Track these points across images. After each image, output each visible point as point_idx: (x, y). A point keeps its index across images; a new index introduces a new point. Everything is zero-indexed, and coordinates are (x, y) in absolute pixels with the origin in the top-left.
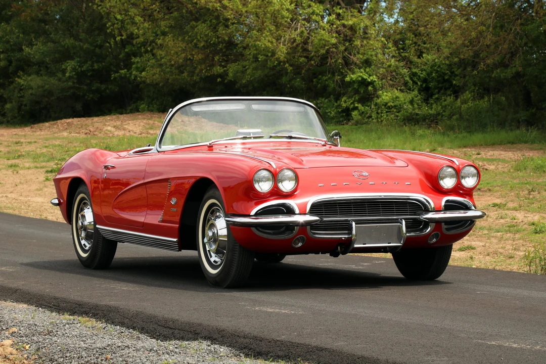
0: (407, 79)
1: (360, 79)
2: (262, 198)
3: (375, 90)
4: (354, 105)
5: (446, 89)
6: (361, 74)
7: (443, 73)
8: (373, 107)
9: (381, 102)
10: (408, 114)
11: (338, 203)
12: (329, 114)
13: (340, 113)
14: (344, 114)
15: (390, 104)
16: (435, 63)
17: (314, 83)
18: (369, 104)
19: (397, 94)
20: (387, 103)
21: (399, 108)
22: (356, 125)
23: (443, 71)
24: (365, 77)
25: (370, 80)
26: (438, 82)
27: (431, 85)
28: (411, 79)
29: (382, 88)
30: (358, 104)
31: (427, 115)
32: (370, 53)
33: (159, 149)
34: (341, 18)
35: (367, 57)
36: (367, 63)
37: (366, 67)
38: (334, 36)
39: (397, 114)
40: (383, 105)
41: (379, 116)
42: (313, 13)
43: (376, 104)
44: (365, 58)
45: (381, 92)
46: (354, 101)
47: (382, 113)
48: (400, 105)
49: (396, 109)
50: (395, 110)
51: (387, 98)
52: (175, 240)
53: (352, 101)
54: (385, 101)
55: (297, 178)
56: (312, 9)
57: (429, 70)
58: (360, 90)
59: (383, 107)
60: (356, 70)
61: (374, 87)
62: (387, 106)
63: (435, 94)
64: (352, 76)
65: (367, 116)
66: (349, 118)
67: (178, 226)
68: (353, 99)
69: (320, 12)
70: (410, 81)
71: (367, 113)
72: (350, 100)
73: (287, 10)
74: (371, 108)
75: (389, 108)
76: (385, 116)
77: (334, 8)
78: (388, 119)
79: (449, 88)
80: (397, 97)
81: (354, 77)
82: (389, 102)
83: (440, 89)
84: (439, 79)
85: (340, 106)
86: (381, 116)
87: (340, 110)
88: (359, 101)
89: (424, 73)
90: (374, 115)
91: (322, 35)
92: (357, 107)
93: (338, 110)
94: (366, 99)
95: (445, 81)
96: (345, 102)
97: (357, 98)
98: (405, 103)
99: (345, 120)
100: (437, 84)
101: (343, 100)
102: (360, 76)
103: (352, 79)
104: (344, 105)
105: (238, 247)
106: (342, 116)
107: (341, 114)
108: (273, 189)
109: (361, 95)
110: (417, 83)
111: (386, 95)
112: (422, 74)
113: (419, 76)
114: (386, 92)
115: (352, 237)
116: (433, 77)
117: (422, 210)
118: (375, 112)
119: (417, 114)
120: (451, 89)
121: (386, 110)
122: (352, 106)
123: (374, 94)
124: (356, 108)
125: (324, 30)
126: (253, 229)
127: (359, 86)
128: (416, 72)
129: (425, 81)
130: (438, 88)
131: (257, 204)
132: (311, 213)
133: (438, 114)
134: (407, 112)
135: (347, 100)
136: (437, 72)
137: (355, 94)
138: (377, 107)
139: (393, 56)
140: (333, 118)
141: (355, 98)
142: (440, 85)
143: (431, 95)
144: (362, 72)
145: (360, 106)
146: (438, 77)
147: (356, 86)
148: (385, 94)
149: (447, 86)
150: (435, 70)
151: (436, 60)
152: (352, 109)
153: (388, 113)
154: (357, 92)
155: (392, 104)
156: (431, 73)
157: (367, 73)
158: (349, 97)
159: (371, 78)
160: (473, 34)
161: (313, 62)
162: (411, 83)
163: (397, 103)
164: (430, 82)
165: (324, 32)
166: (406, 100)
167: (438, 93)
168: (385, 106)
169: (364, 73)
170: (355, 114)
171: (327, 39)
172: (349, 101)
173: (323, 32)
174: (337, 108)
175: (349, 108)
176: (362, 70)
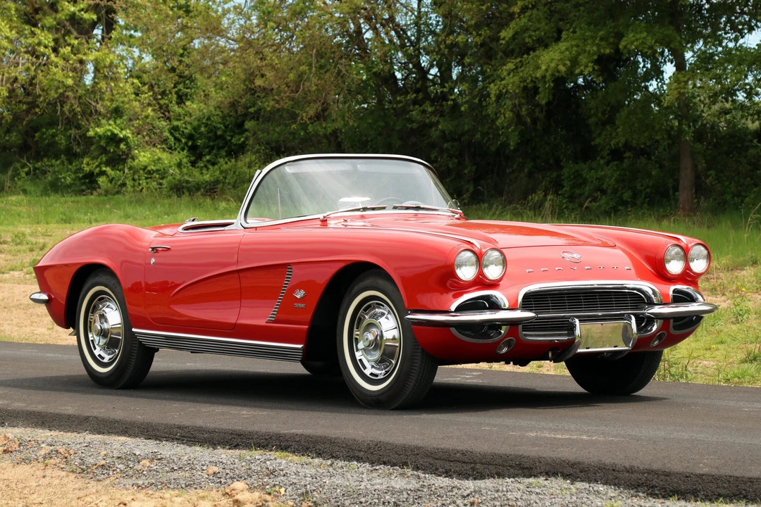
0: (166, 134)
1: (109, 134)
2: (463, 287)
3: (129, 148)
4: (101, 168)
5: (219, 148)
6: (111, 128)
7: (215, 127)
8: (126, 171)
9: (138, 164)
10: (177, 182)
11: (549, 295)
12: (63, 180)
13: (80, 179)
14: (87, 181)
15: (152, 167)
16: (203, 113)
17: (36, 139)
18: (121, 167)
19: (159, 155)
20: (146, 167)
21: (163, 174)
22: (106, 196)
23: (214, 124)
24: (116, 132)
25: (122, 136)
26: (209, 139)
27: (199, 142)
28: (171, 134)
29: (138, 146)
30: (106, 167)
31: (202, 183)
32: (121, 99)
33: (246, 225)
34: (76, 52)
35: (117, 104)
36: (117, 112)
37: (115, 119)
38: (71, 75)
39: (161, 181)
40: (141, 169)
41: (136, 184)
42: (39, 44)
43: (130, 168)
44: (114, 106)
45: (136, 151)
46: (100, 164)
47: (139, 179)
48: (164, 169)
49: (159, 174)
50: (157, 176)
51: (145, 159)
52: (300, 346)
53: (97, 163)
54: (143, 164)
55: (505, 262)
56: (38, 38)
57: (196, 123)
58: (108, 149)
59: (141, 172)
60: (104, 121)
61: (127, 144)
62: (146, 171)
63: (205, 155)
64: (98, 130)
65: (119, 183)
66: (93, 185)
67: (307, 327)
68: (99, 160)
69: (49, 42)
70: (170, 137)
71: (119, 180)
72: (94, 161)
73: (7, 38)
74: (124, 172)
75: (149, 172)
76: (145, 184)
77: (66, 38)
78: (149, 187)
79: (223, 147)
80: (159, 159)
81: (100, 130)
82: (149, 165)
83: (212, 148)
84: (210, 135)
85: (80, 169)
86: (139, 184)
87: (81, 175)
88: (107, 164)
89: (189, 127)
90: (129, 183)
91: (55, 74)
92: (105, 171)
93: (78, 174)
94: (117, 160)
95: (217, 137)
96: (88, 164)
97: (104, 159)
98: (171, 167)
99: (89, 189)
100: (207, 141)
101: (84, 162)
102: (109, 130)
103: (97, 133)
104: (87, 169)
105: (419, 354)
106: (84, 184)
107: (83, 181)
108: (477, 277)
109: (110, 155)
110: (179, 141)
111: (144, 156)
112: (186, 128)
113: (183, 132)
114: (144, 152)
115: (575, 339)
116: (202, 132)
117: (645, 303)
118: (131, 178)
119: (187, 182)
120: (226, 149)
121: (146, 175)
122: (98, 170)
123: (127, 155)
124: (103, 173)
125: (57, 67)
126: (453, 330)
127: (107, 143)
128: (178, 126)
129: (190, 137)
130: (209, 147)
131: (456, 296)
132: (523, 307)
133: (217, 182)
134: (174, 179)
135: (91, 162)
136: (206, 125)
137: (101, 154)
138: (132, 171)
139: (149, 105)
140: (69, 186)
141: (101, 159)
142: (211, 143)
143: (200, 157)
144: (110, 125)
145: (108, 169)
146: (208, 133)
147: (103, 143)
148: (142, 154)
149: (221, 144)
150: (203, 123)
151: (205, 111)
152: (97, 174)
153: (149, 180)
154: (104, 151)
155: (153, 168)
156: (199, 126)
157: (117, 126)
158: (93, 159)
159: (124, 132)
160: (292, 76)
161: (37, 110)
162: (173, 140)
163: (159, 166)
164: (197, 139)
165: (57, 69)
166: (172, 163)
167: (209, 153)
168: (144, 169)
169: (114, 126)
170: (102, 180)
171: (61, 79)
172: (93, 164)
173: (55, 70)
174: (76, 172)
175: (93, 173)
176: (111, 122)
